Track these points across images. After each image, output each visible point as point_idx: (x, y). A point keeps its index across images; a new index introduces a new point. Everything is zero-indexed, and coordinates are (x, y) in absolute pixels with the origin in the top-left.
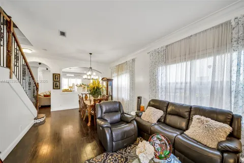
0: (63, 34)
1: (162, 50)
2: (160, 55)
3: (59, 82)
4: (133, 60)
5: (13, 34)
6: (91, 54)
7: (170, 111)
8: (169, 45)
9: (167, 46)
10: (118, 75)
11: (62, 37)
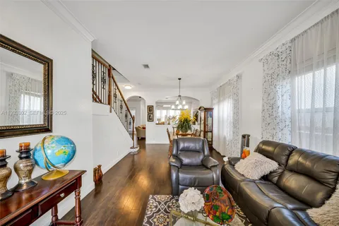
0: (147, 66)
1: (284, 49)
2: (280, 59)
3: (153, 114)
4: (238, 77)
5: (113, 77)
6: (180, 79)
7: (293, 165)
8: (298, 37)
9: (293, 40)
10: (219, 102)
11: (146, 69)
